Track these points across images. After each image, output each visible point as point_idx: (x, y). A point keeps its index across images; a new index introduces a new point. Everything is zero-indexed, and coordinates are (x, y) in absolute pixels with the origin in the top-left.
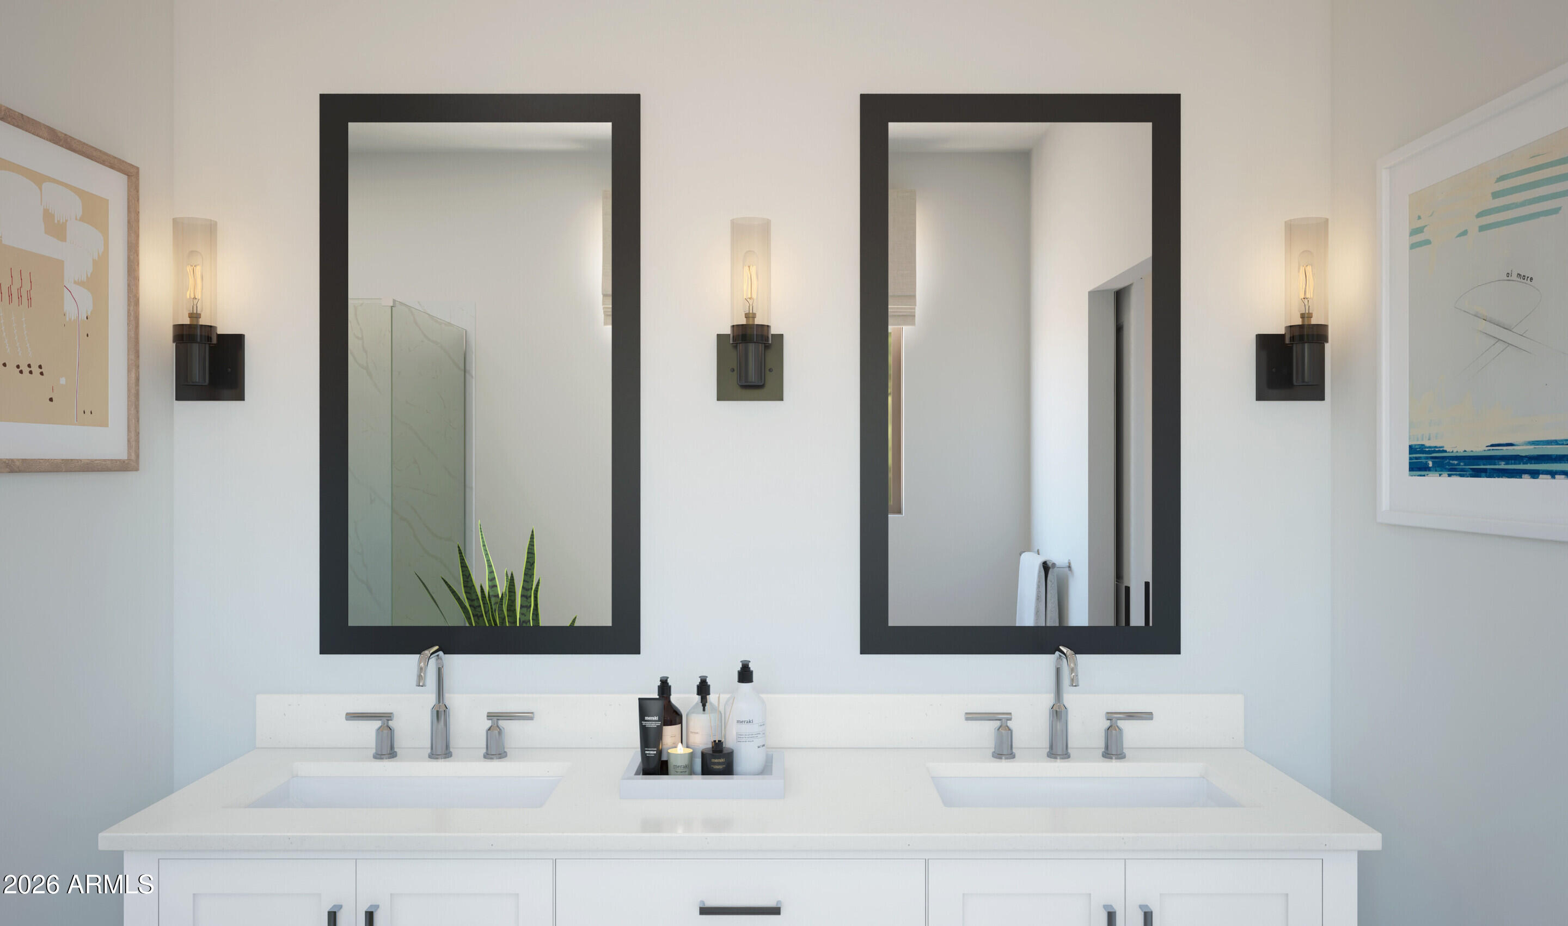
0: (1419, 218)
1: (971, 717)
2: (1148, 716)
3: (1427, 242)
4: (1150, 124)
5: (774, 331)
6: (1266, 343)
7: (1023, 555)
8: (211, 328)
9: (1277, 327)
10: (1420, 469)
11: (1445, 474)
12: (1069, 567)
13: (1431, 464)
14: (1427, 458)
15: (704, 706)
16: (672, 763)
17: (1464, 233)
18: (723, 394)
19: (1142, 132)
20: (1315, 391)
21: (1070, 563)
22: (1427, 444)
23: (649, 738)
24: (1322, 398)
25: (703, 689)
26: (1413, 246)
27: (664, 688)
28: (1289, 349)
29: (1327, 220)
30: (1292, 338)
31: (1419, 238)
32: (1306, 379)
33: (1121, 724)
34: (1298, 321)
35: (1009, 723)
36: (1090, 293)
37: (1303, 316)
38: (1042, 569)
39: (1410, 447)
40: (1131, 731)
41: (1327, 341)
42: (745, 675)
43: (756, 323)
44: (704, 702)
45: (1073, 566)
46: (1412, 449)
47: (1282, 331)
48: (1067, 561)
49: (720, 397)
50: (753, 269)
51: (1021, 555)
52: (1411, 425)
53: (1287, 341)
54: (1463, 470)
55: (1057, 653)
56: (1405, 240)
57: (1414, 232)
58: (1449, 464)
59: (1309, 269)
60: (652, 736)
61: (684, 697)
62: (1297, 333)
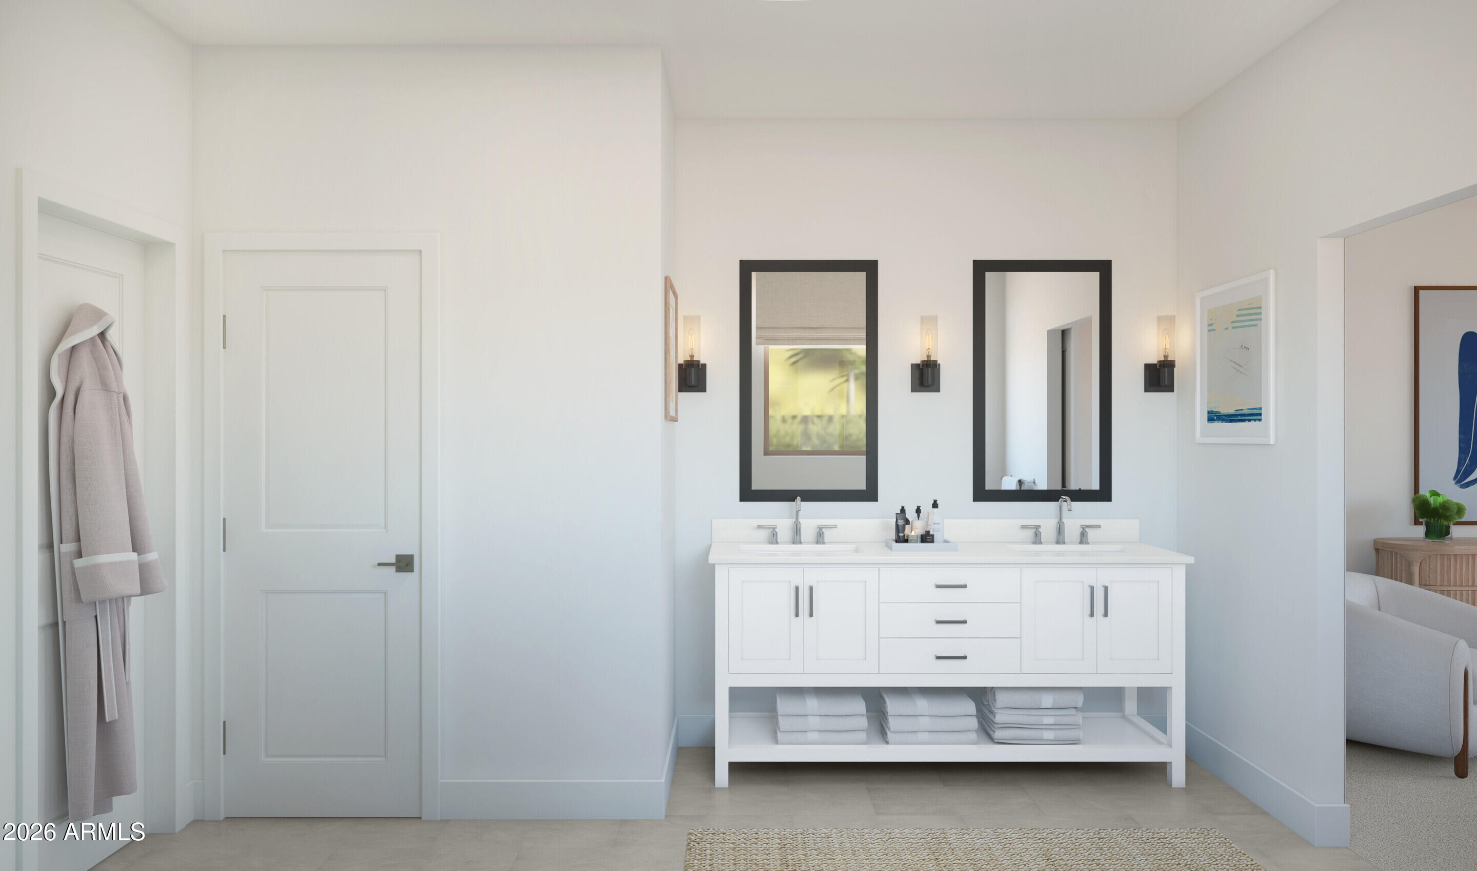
0: (1211, 320)
1: (1024, 527)
2: (1099, 526)
3: (1214, 330)
4: (1098, 273)
5: (938, 363)
6: (1148, 367)
7: (1004, 478)
8: (699, 361)
9: (1154, 361)
10: (1212, 420)
11: (1220, 422)
12: (1034, 482)
13: (1215, 418)
14: (1214, 416)
15: (918, 518)
16: (910, 538)
17: (1227, 328)
18: (913, 390)
19: (1095, 277)
20: (1170, 388)
21: (1034, 480)
22: (1214, 410)
23: (899, 529)
24: (1173, 391)
25: (918, 511)
26: (1209, 331)
27: (903, 510)
28: (1159, 370)
29: (1174, 316)
30: (1160, 366)
31: (1211, 328)
32: (1166, 383)
33: (1087, 530)
34: (1163, 359)
35: (1040, 530)
36: (1048, 331)
37: (1165, 356)
38: (1018, 484)
39: (1208, 412)
40: (1091, 533)
41: (1175, 367)
42: (935, 505)
43: (932, 359)
44: (919, 516)
45: (1036, 481)
46: (1209, 412)
47: (1156, 363)
48: (1032, 479)
49: (912, 391)
50: (930, 336)
51: (1002, 479)
52: (1209, 403)
53: (1158, 367)
54: (1226, 420)
55: (1061, 499)
56: (1206, 328)
57: (1210, 325)
58: (1222, 418)
59: (1167, 336)
60: (900, 528)
61: (911, 514)
62: (1162, 363)
